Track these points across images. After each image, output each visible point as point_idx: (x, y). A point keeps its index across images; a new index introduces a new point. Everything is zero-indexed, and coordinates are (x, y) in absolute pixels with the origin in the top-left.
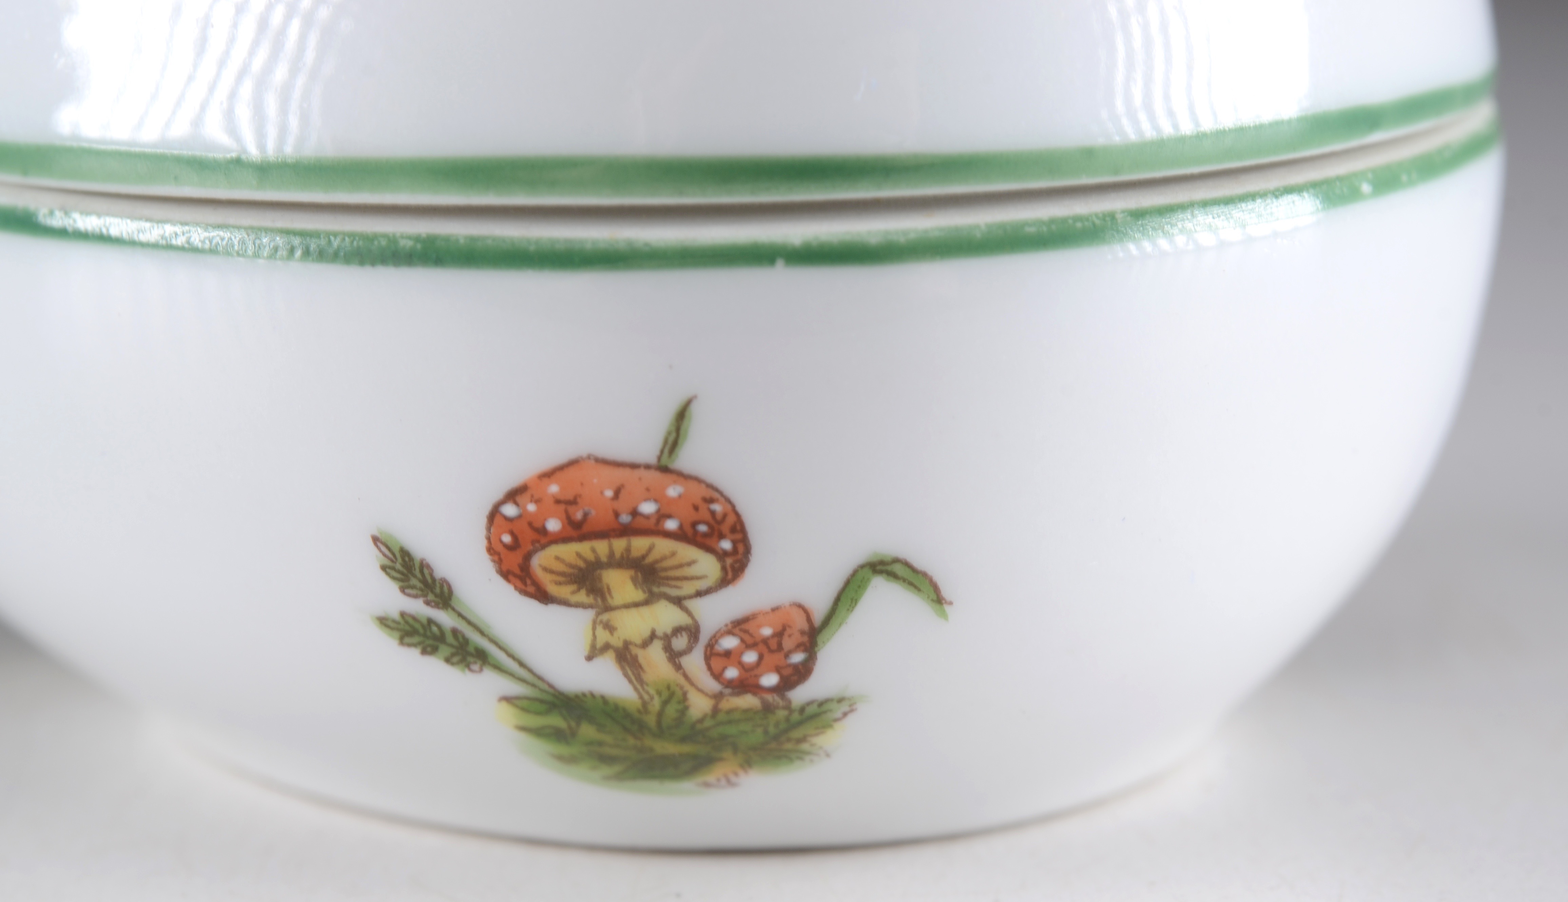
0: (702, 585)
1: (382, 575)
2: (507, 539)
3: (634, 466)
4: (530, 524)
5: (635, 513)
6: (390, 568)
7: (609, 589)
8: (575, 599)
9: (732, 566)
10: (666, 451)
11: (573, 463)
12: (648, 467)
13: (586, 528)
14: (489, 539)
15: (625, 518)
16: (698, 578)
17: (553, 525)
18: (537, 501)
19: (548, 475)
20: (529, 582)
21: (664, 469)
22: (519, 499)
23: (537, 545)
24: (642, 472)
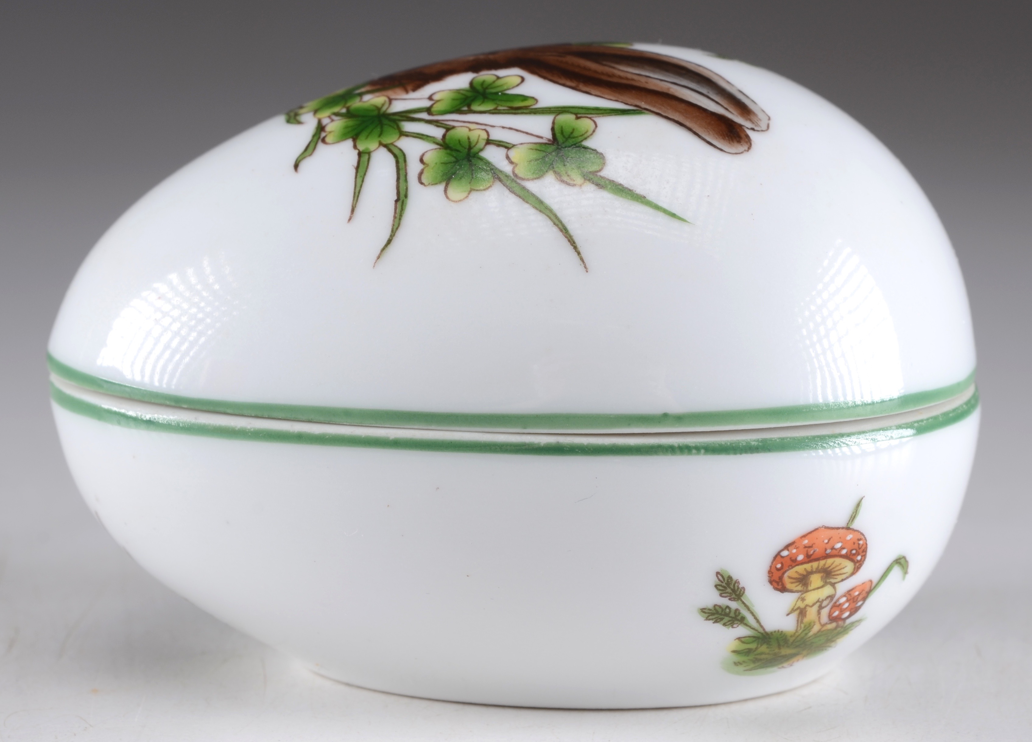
0: (844, 576)
1: (715, 589)
2: (779, 566)
3: (838, 528)
4: (791, 558)
5: (833, 548)
6: (719, 585)
7: (811, 583)
8: (795, 589)
9: (858, 567)
10: (851, 521)
11: (816, 530)
12: (843, 528)
13: (813, 557)
14: (771, 567)
15: (829, 551)
16: (844, 573)
17: (800, 558)
18: (797, 548)
19: (804, 536)
20: (780, 584)
21: (848, 528)
22: (790, 548)
23: (790, 567)
24: (840, 531)
